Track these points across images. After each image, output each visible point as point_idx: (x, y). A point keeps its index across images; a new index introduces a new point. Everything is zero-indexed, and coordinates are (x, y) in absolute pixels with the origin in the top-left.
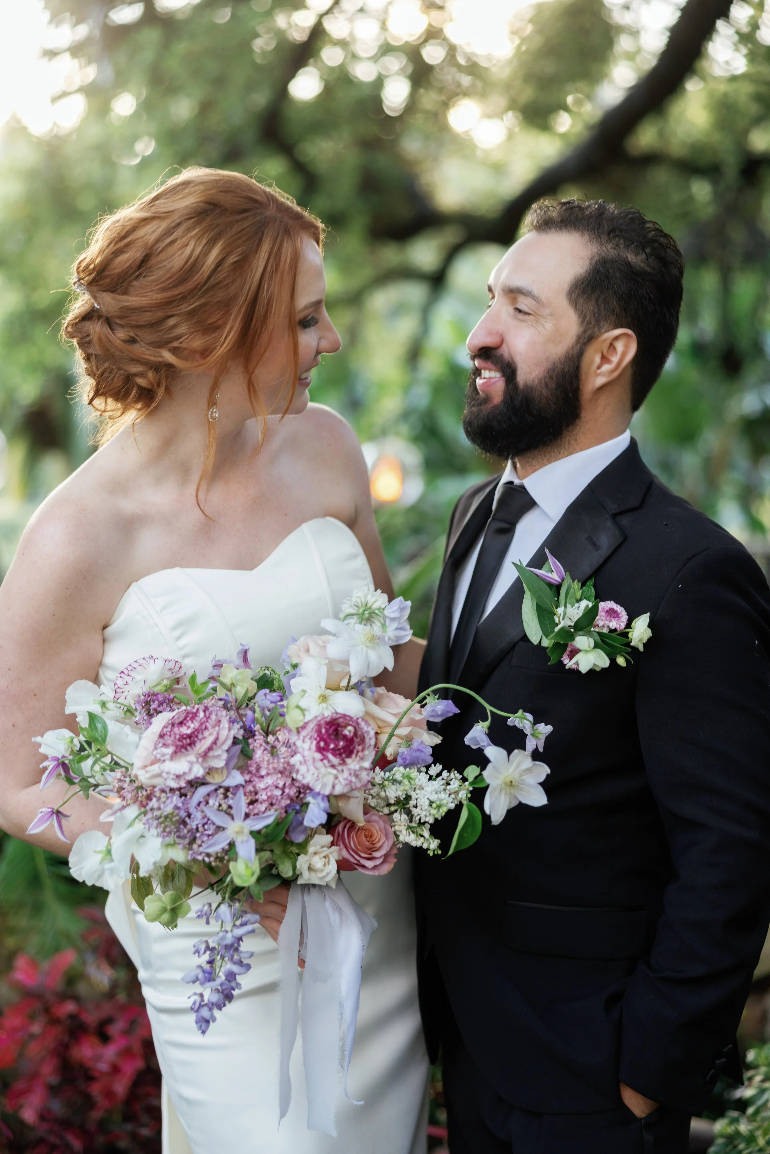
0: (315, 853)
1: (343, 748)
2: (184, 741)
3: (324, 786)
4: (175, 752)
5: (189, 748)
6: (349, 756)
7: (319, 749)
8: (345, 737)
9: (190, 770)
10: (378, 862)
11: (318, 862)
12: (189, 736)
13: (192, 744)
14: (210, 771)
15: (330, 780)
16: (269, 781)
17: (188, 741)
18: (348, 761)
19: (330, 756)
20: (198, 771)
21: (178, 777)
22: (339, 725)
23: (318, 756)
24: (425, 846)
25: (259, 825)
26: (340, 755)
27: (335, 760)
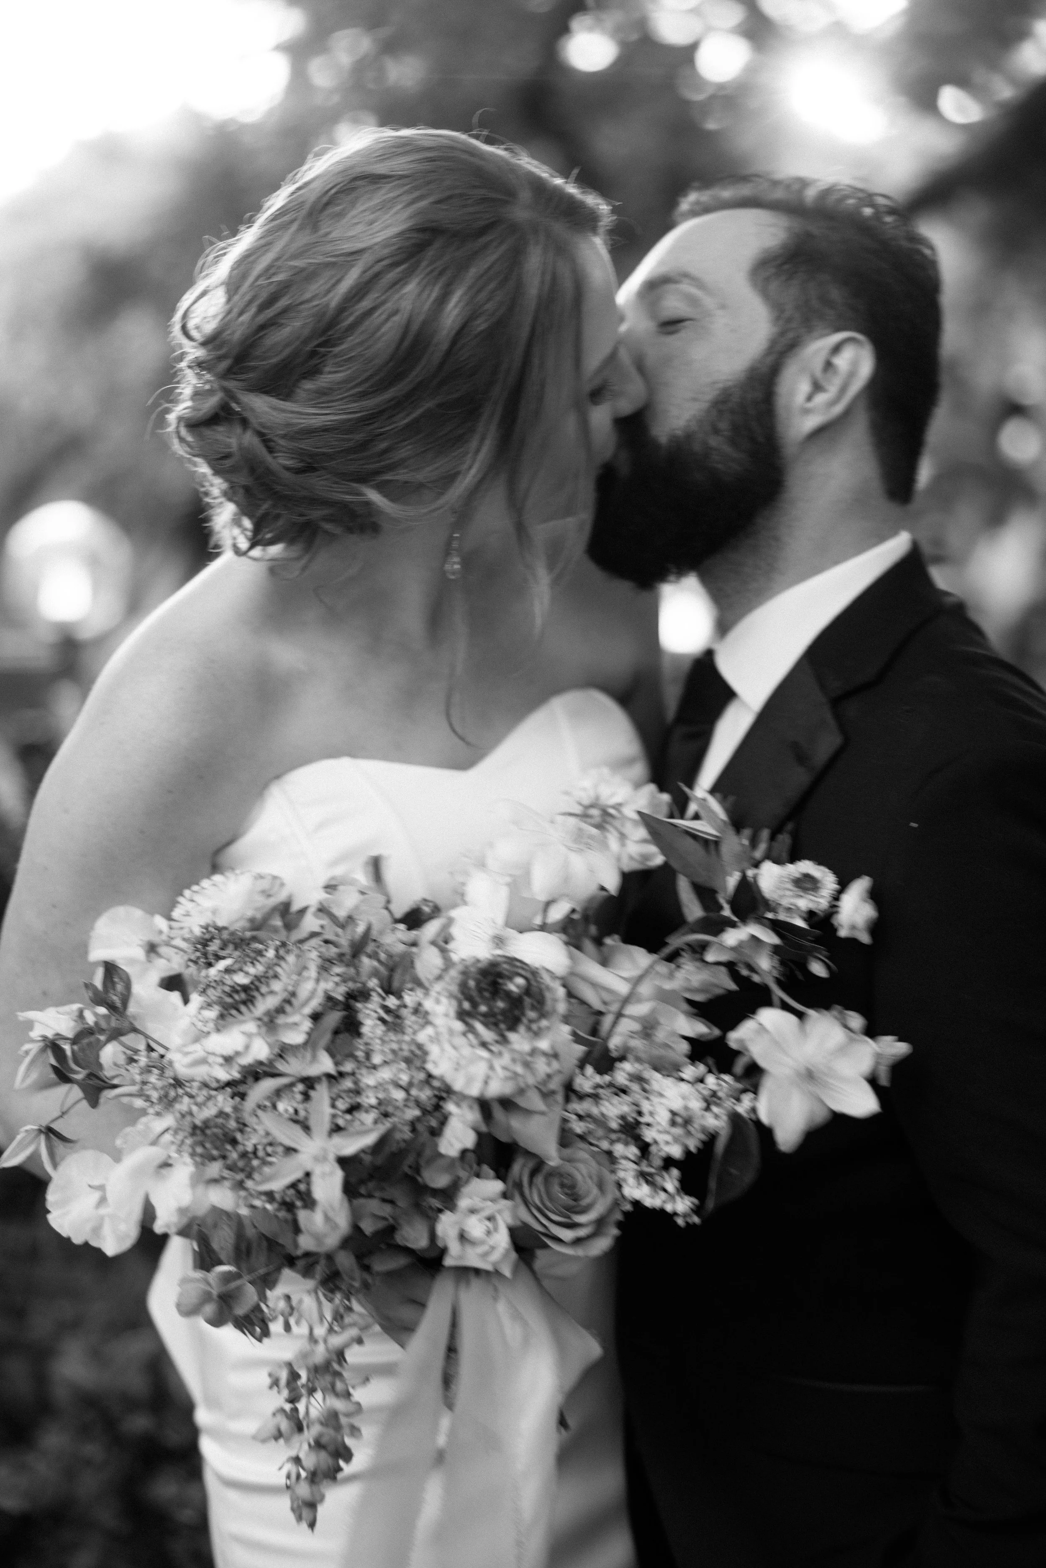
0: (473, 1211)
1: (503, 1012)
2: (236, 997)
3: (470, 1080)
4: (222, 1016)
5: (243, 1008)
6: (513, 1028)
7: (462, 1015)
8: (508, 994)
9: (247, 1047)
10: (582, 1232)
11: (476, 1227)
12: (245, 988)
13: (249, 1001)
14: (283, 1052)
15: (480, 1069)
16: (385, 1074)
17: (243, 996)
18: (512, 1036)
19: (479, 1027)
20: (260, 1051)
21: (228, 1060)
22: (500, 975)
23: (459, 1026)
24: (669, 1208)
25: (351, 1146)
26: (496, 1024)
27: (488, 1035)
